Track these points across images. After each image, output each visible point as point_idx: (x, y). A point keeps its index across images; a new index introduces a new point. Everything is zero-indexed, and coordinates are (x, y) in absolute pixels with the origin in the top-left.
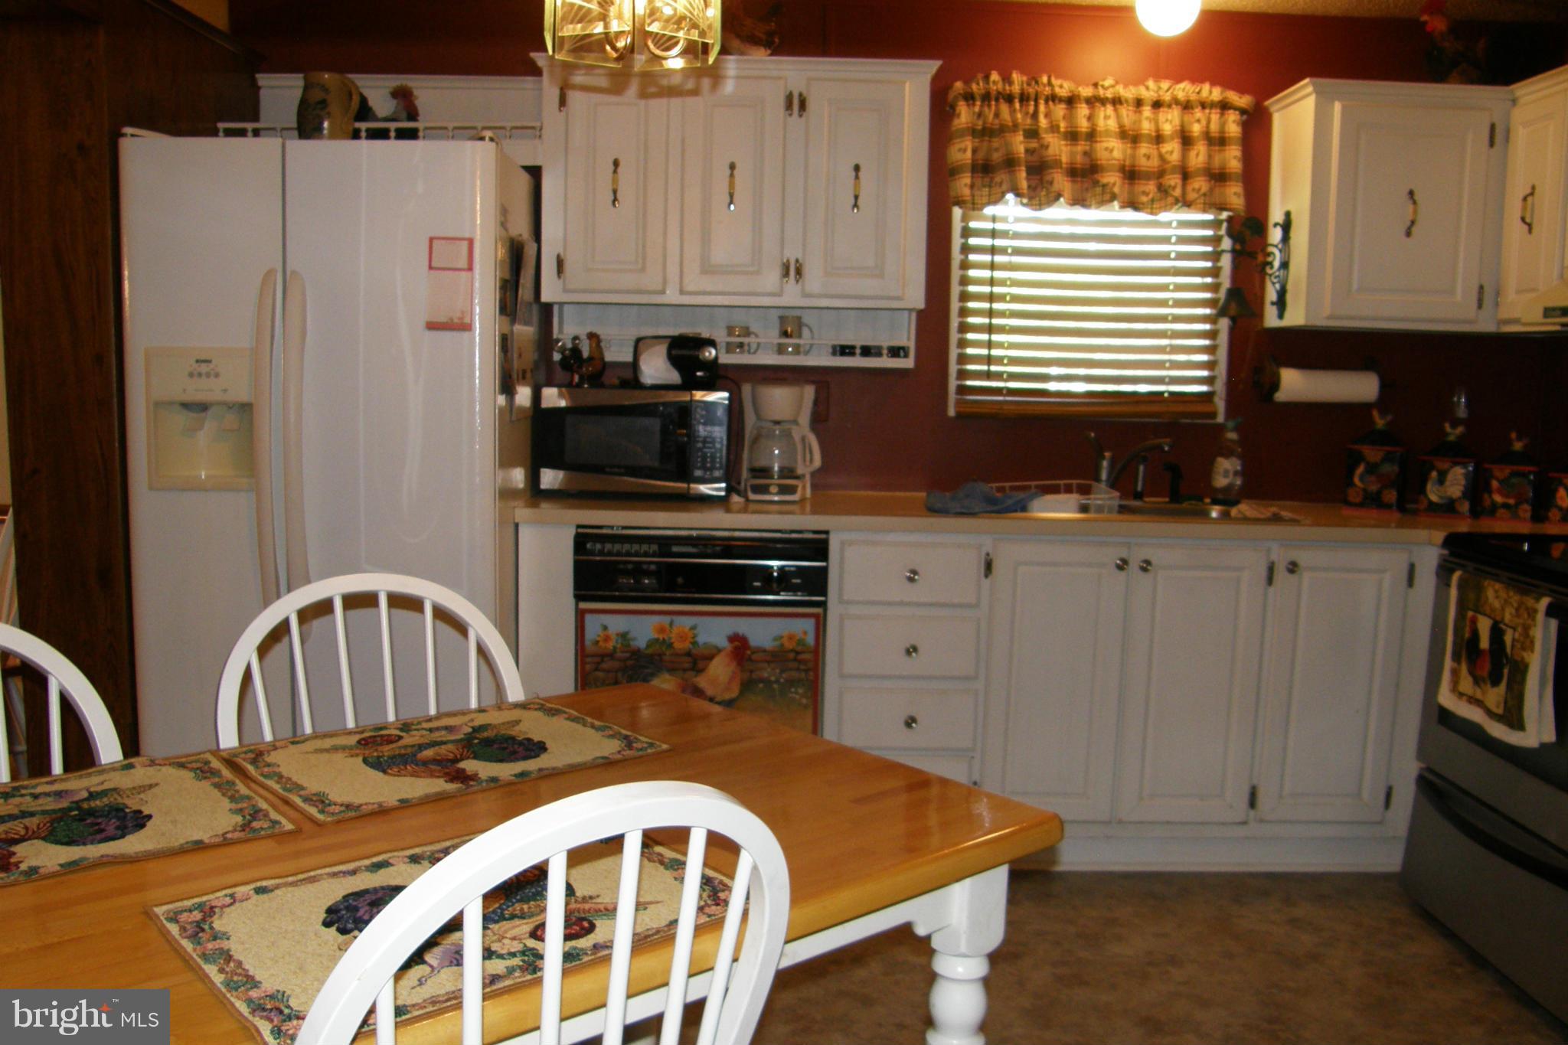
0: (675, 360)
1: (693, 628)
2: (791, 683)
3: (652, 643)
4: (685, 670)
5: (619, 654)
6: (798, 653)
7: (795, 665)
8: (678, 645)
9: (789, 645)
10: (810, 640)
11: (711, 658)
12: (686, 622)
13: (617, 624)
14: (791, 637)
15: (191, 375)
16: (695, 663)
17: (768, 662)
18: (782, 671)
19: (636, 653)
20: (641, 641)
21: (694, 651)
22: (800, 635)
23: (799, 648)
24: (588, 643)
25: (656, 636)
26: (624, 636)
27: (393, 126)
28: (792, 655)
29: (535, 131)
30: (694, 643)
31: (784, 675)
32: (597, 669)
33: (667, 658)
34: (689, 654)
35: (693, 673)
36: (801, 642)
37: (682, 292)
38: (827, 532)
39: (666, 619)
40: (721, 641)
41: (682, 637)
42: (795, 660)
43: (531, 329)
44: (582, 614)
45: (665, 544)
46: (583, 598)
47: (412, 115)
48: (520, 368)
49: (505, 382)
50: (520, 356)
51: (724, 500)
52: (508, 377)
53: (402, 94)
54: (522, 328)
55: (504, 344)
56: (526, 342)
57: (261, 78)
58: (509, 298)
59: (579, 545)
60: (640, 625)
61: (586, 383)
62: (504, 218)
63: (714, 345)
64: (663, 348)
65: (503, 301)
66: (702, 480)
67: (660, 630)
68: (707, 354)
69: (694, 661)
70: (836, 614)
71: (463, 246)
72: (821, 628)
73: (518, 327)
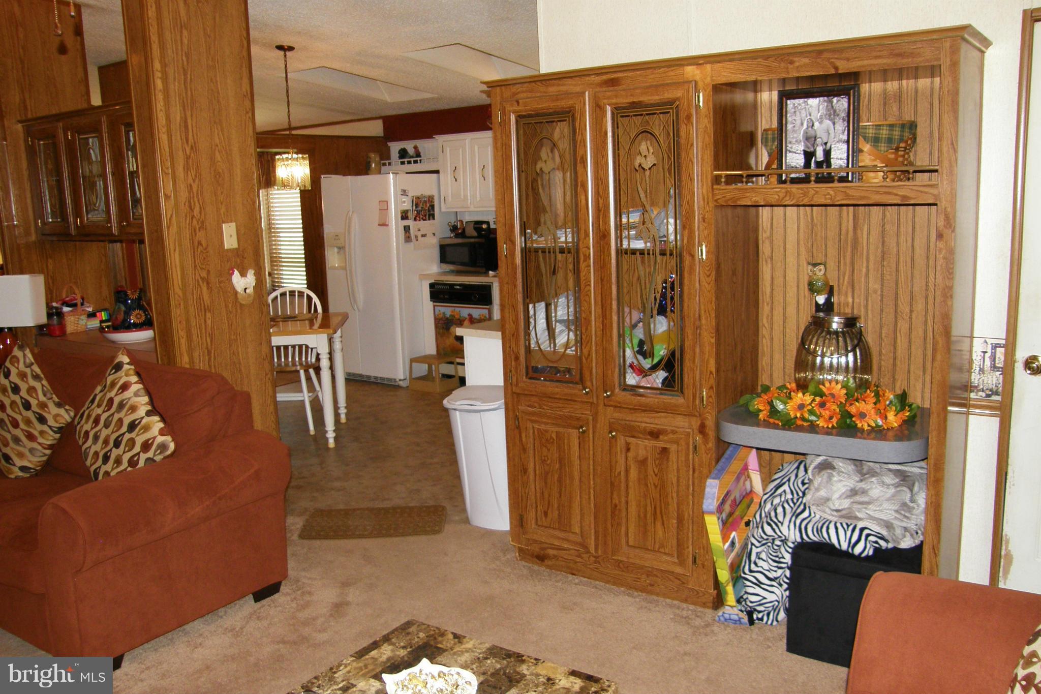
0: (475, 229)
1: (459, 311)
3: (451, 315)
5: (443, 319)
6: (485, 320)
8: (456, 317)
9: (482, 318)
10: (487, 316)
11: (464, 321)
12: (458, 309)
13: (442, 310)
14: (483, 315)
15: (334, 240)
17: (478, 323)
19: (447, 319)
20: (448, 316)
21: (461, 319)
24: (436, 315)
26: (444, 313)
27: (412, 160)
30: (460, 316)
32: (438, 323)
33: (454, 320)
34: (459, 319)
36: (485, 316)
37: (474, 207)
38: (492, 283)
39: (453, 309)
40: (466, 316)
41: (457, 314)
43: (431, 221)
44: (434, 306)
45: (452, 286)
46: (434, 302)
47: (418, 155)
48: (419, 234)
49: (408, 239)
50: (419, 230)
51: (486, 274)
52: (409, 237)
53: (416, 148)
54: (422, 221)
55: (407, 228)
56: (425, 226)
57: (390, 144)
58: (410, 215)
59: (432, 286)
60: (447, 310)
61: (457, 236)
62: (404, 193)
63: (488, 223)
64: (472, 225)
65: (404, 216)
66: (479, 267)
67: (452, 312)
68: (484, 226)
69: (460, 322)
70: (495, 308)
71: (385, 203)
72: (490, 312)
73: (418, 222)
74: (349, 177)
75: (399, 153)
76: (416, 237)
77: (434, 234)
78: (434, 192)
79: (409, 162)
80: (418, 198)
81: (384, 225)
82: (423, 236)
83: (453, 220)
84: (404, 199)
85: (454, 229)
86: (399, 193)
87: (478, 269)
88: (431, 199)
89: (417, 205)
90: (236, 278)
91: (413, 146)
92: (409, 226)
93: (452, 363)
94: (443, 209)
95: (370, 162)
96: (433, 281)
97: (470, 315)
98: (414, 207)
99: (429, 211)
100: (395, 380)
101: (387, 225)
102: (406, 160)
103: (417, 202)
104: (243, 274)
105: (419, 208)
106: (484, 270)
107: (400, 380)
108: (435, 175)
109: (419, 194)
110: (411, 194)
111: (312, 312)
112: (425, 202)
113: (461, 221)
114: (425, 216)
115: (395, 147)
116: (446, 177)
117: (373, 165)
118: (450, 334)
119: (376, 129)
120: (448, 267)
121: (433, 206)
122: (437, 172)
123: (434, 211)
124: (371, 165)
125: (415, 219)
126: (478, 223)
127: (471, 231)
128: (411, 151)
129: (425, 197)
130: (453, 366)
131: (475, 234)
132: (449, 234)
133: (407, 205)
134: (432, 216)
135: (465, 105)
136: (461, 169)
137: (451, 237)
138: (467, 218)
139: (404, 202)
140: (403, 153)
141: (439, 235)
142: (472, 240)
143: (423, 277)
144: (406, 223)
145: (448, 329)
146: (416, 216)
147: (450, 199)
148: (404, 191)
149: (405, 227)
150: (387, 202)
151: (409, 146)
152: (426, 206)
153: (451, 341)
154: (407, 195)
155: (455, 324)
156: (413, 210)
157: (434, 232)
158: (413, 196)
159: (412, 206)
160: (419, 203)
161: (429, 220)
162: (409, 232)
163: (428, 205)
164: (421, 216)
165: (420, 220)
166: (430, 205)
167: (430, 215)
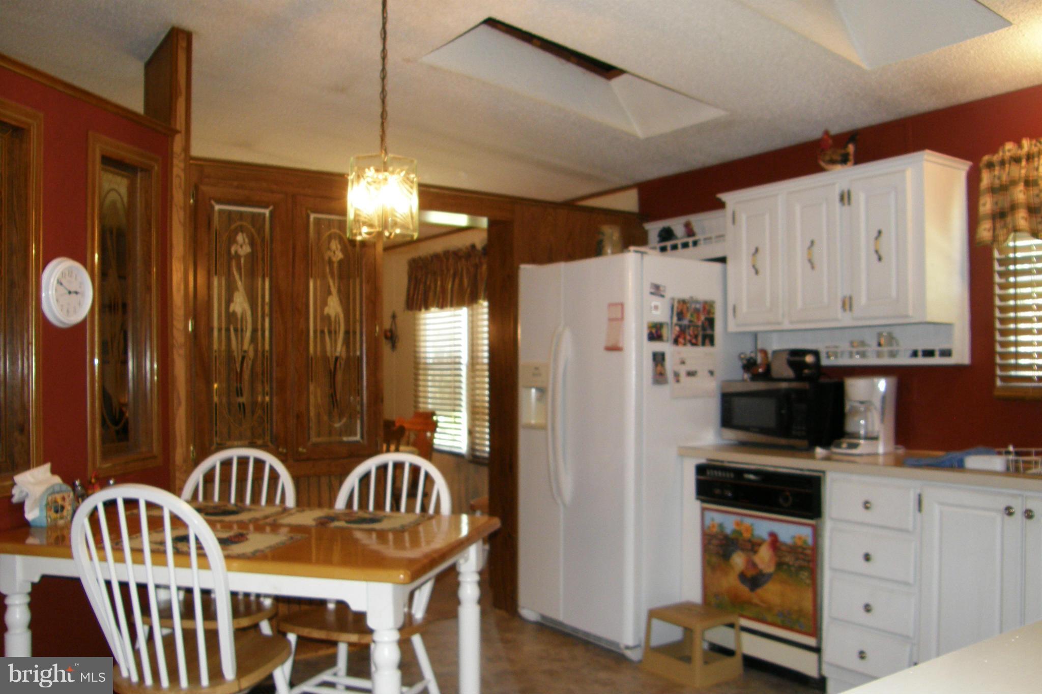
0: (791, 364)
1: (752, 525)
2: (801, 568)
3: (735, 531)
5: (719, 537)
6: (804, 549)
7: (801, 556)
8: (745, 535)
9: (799, 543)
10: (810, 541)
12: (748, 521)
13: (719, 518)
14: (800, 538)
15: (533, 375)
17: (789, 552)
18: (796, 560)
19: (726, 537)
20: (728, 531)
21: (753, 540)
22: (804, 538)
23: (805, 546)
24: (706, 528)
25: (735, 528)
26: (721, 526)
27: (680, 242)
28: (801, 550)
29: (720, 238)
30: (752, 535)
31: (797, 562)
32: (709, 544)
34: (749, 541)
36: (805, 542)
37: (791, 322)
38: (824, 472)
39: (738, 518)
41: (747, 530)
42: (802, 553)
43: (707, 349)
44: (703, 510)
45: (739, 473)
46: (703, 501)
47: (691, 234)
48: (683, 370)
49: (660, 377)
50: (683, 363)
51: (808, 451)
53: (687, 225)
55: (659, 358)
56: (695, 355)
57: (647, 226)
58: (665, 332)
59: (701, 470)
60: (728, 519)
61: (756, 377)
62: (657, 290)
63: (816, 353)
64: (785, 356)
65: (655, 334)
66: (796, 437)
67: (738, 524)
68: (809, 359)
69: (753, 546)
70: (829, 525)
71: (620, 307)
72: (817, 534)
73: (680, 348)
74: (562, 264)
75: (660, 235)
76: (677, 375)
77: (711, 373)
78: (716, 296)
79: (675, 247)
80: (683, 302)
81: (614, 348)
82: (691, 374)
83: (748, 350)
84: (656, 301)
85: (749, 365)
86: (647, 289)
87: (792, 442)
88: (708, 308)
89: (680, 316)
91: (684, 223)
92: (663, 354)
93: (731, 626)
94: (732, 328)
96: (703, 461)
97: (774, 536)
98: (675, 319)
99: (704, 329)
100: (618, 645)
101: (621, 350)
102: (669, 244)
103: (682, 309)
105: (685, 322)
106: (805, 443)
107: (628, 647)
108: (718, 266)
109: (685, 295)
110: (670, 294)
112: (697, 311)
113: (764, 352)
114: (696, 337)
115: (653, 228)
116: (739, 268)
117: (608, 247)
119: (628, 202)
120: (731, 435)
121: (711, 322)
122: (723, 260)
124: (604, 246)
125: (676, 342)
126: (796, 357)
127: (783, 370)
128: (679, 231)
129: (697, 302)
130: (731, 631)
131: (789, 373)
132: (739, 374)
133: (660, 313)
134: (708, 339)
136: (768, 251)
137: (744, 380)
138: (775, 344)
139: (656, 308)
140: (667, 235)
141: (721, 375)
142: (784, 385)
143: (684, 452)
144: (658, 346)
147: (744, 309)
148: (657, 287)
149: (655, 355)
150: (623, 305)
151: (677, 225)
152: (698, 318)
153: (730, 581)
154: (662, 296)
155: (743, 550)
156: (672, 323)
157: (711, 368)
158: (673, 299)
159: (672, 317)
160: (685, 311)
161: (703, 344)
162: (663, 365)
163: (702, 318)
164: (688, 338)
165: (685, 344)
166: (707, 319)
167: (705, 337)
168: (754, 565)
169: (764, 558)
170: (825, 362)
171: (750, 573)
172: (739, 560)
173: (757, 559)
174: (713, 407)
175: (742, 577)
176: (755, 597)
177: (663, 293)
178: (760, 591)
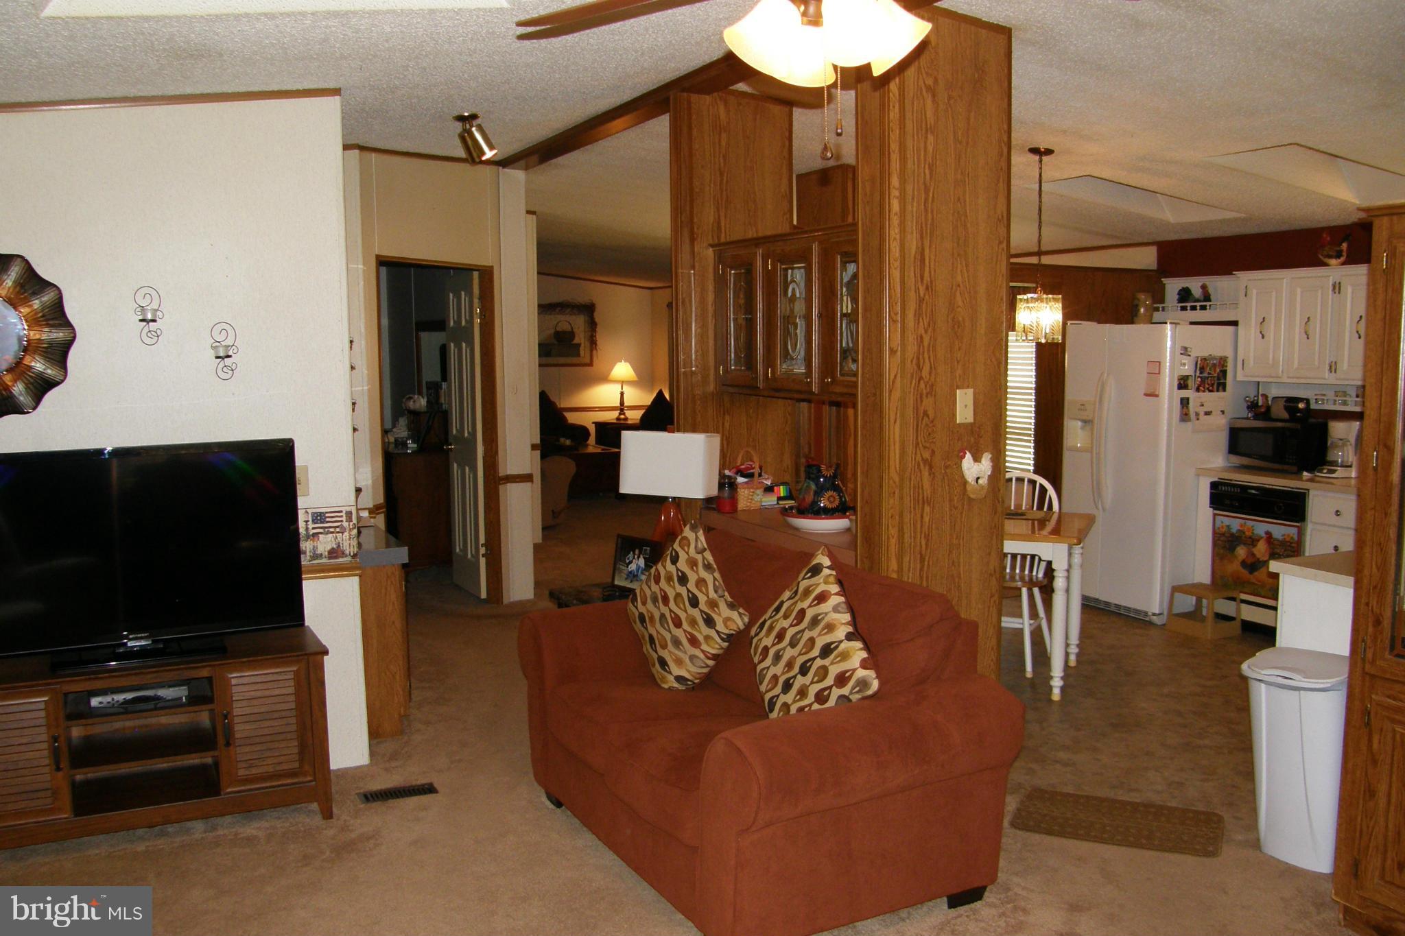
0: (1286, 408)
1: (1253, 526)
2: (1288, 557)
3: (1239, 531)
4: (1249, 545)
5: (1227, 535)
6: (1291, 543)
7: (1289, 548)
8: (1247, 533)
9: (1288, 539)
10: (1296, 537)
11: (1258, 541)
12: (1250, 523)
13: (1227, 521)
14: (1288, 535)
15: (1079, 410)
16: (1253, 542)
17: (1280, 546)
18: (1285, 551)
19: (1232, 535)
20: (1234, 530)
21: (1253, 537)
22: (1291, 535)
23: (1291, 541)
24: (1216, 528)
25: (1239, 528)
26: (1228, 526)
27: (1198, 304)
28: (1289, 544)
29: (1235, 305)
30: (1253, 533)
31: (1286, 553)
32: (1218, 540)
33: (1243, 538)
34: (1250, 538)
35: (1251, 546)
36: (1292, 538)
37: (1288, 377)
38: (1308, 490)
39: (1242, 521)
40: (1263, 535)
41: (1249, 529)
42: (1290, 546)
43: (1221, 394)
44: (1215, 515)
45: (1244, 488)
46: (1215, 509)
47: (1207, 298)
48: (1202, 410)
49: (1185, 417)
50: (1202, 405)
51: (1297, 474)
52: (1186, 414)
53: (1204, 287)
54: (1207, 393)
55: (1185, 401)
56: (1211, 399)
57: (1165, 281)
58: (1190, 382)
59: (1214, 485)
60: (1234, 522)
61: (1256, 417)
62: (1185, 351)
63: (1307, 401)
64: (1282, 403)
65: (1183, 384)
66: (1288, 464)
67: (1241, 526)
68: (1301, 406)
69: (1253, 541)
70: (1309, 527)
71: (1158, 364)
72: (1301, 533)
73: (1201, 394)
74: (1108, 325)
75: (1179, 294)
76: (1197, 414)
77: (1223, 412)
78: (1228, 353)
79: (1194, 308)
80: (1204, 359)
81: (1152, 394)
82: (1208, 413)
83: (1252, 394)
84: (1185, 360)
85: (1252, 406)
86: (1178, 351)
87: (1286, 467)
88: (1223, 361)
89: (1202, 370)
90: (968, 463)
91: (1200, 284)
92: (1188, 399)
93: (1233, 599)
94: (1240, 377)
95: (1137, 306)
96: (1216, 479)
97: (1269, 534)
98: (1198, 372)
99: (1219, 379)
100: (1146, 614)
101: (1157, 396)
102: (1189, 305)
103: (1203, 365)
104: (977, 459)
105: (1205, 375)
106: (1295, 469)
107: (1154, 614)
108: (1231, 328)
109: (1205, 354)
110: (1194, 354)
111: (1045, 509)
112: (1214, 365)
113: (1265, 397)
114: (1213, 385)
115: (1173, 286)
116: (1249, 332)
117: (1142, 310)
118: (1236, 557)
119: (1146, 259)
120: (1236, 460)
121: (1224, 373)
122: (1235, 323)
123: (1225, 379)
124: (1139, 310)
125: (1198, 390)
126: (1291, 402)
127: (1279, 411)
128: (1197, 292)
129: (1214, 358)
130: (1233, 603)
131: (1285, 415)
132: (1245, 413)
133: (1187, 369)
134: (1222, 386)
135: (1285, 228)
136: (1273, 321)
137: (1247, 418)
138: (1274, 392)
139: (1184, 364)
140: (1185, 295)
141: (1230, 414)
142: (1279, 424)
143: (1201, 472)
144: (1184, 393)
145: (1232, 549)
146: (1199, 386)
147: (1251, 363)
148: (1186, 349)
149: (1182, 399)
150: (1159, 362)
151: (1194, 284)
152: (1215, 371)
153: (1234, 567)
154: (1189, 355)
155: (1244, 544)
156: (1195, 376)
157: (1222, 409)
158: (1198, 357)
159: (1195, 372)
160: (1205, 366)
161: (1218, 391)
162: (1187, 408)
163: (1218, 370)
164: (1207, 386)
165: (1204, 391)
166: (1221, 371)
167: (1219, 385)
168: (1253, 555)
169: (1261, 549)
170: (1313, 406)
171: (1250, 561)
172: (1241, 552)
173: (1255, 551)
174: (1223, 439)
175: (1244, 564)
176: (1252, 578)
177: (1190, 353)
178: (1256, 573)
